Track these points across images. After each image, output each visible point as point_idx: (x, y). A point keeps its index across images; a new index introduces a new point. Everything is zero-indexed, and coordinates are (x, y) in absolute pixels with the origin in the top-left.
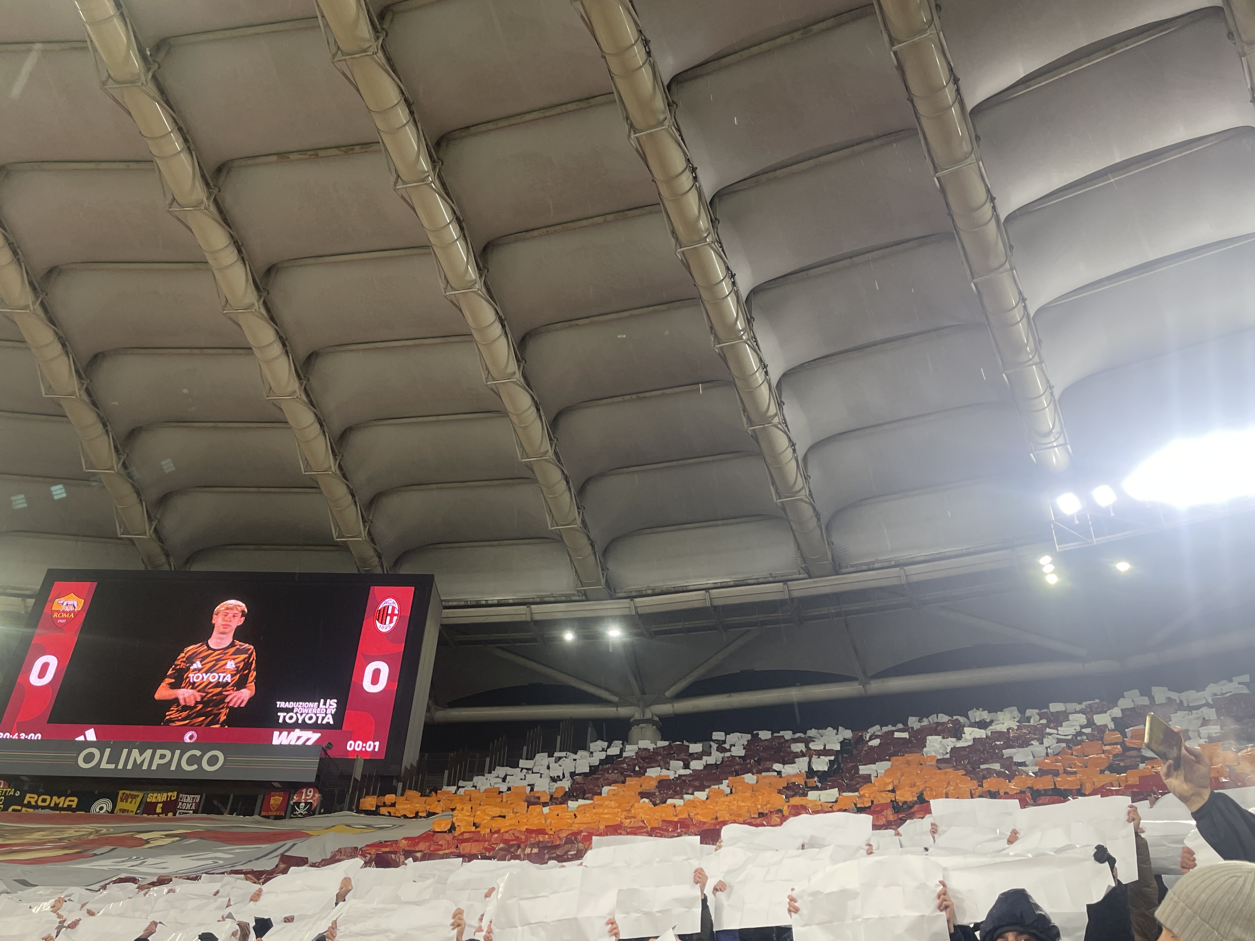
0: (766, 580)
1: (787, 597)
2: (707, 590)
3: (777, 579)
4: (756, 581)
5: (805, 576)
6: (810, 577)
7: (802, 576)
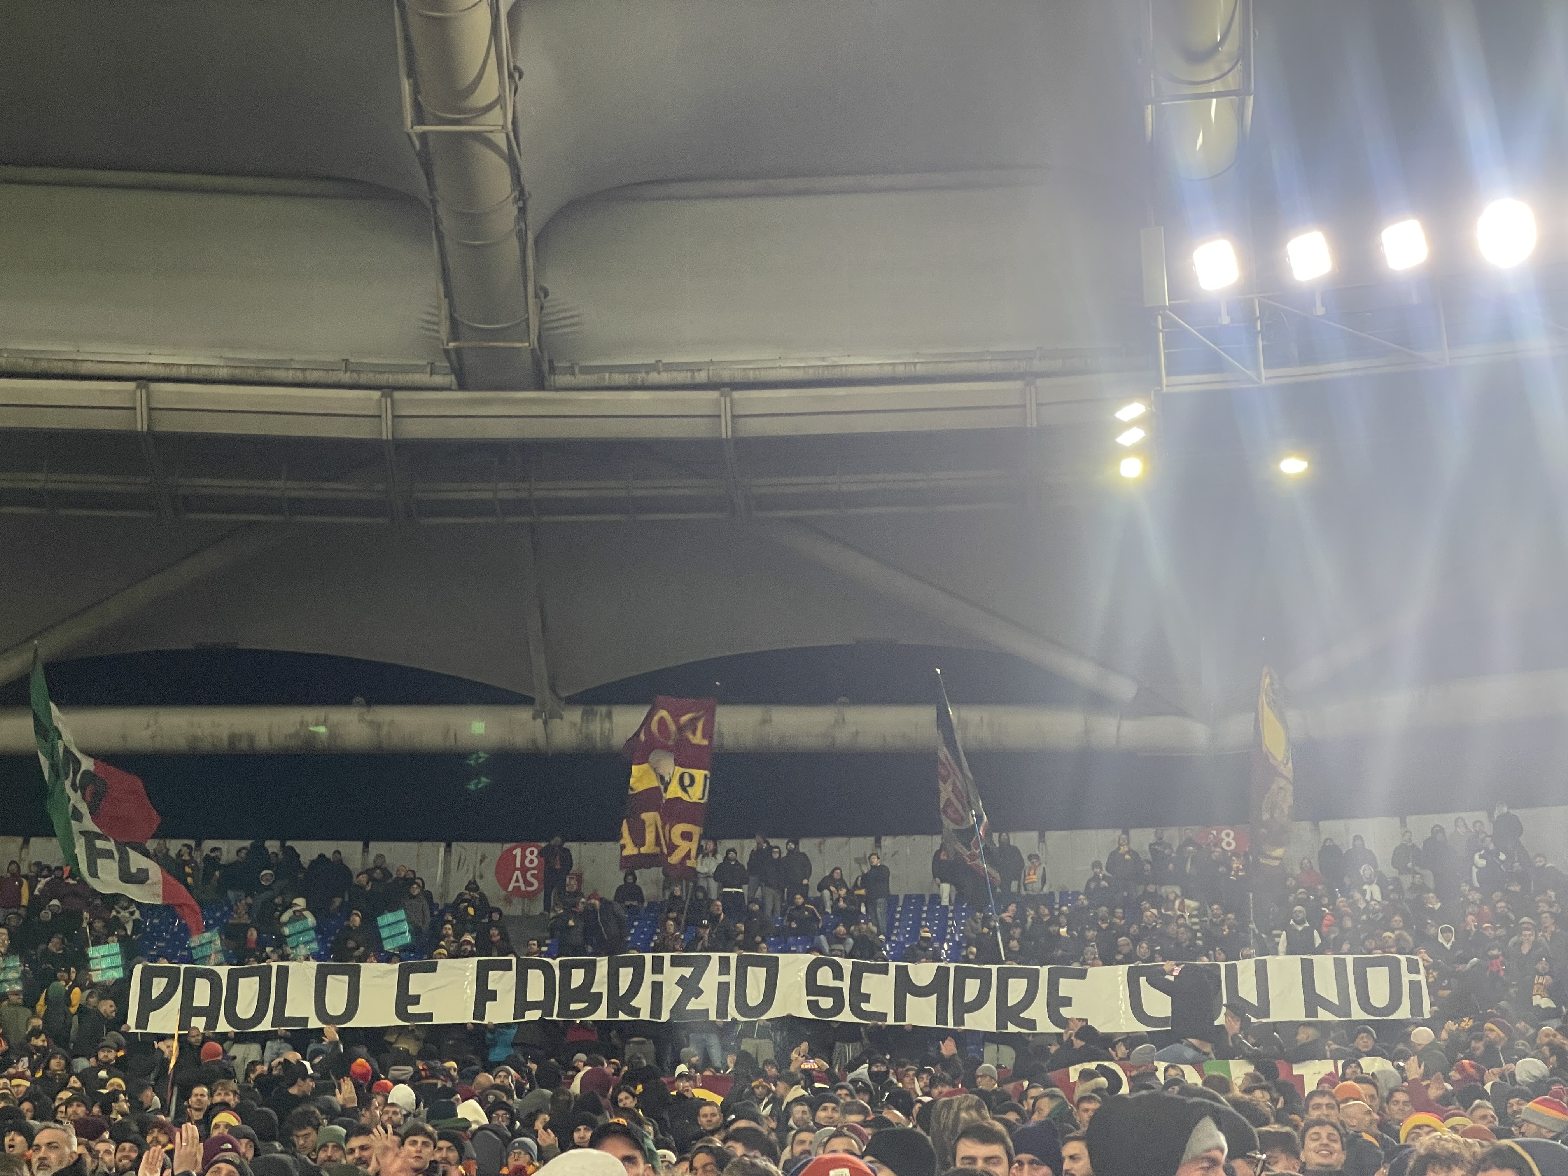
0: (332, 377)
1: (386, 434)
2: (143, 380)
3: (363, 379)
4: (299, 376)
5: (450, 379)
6: (462, 387)
7: (438, 380)
